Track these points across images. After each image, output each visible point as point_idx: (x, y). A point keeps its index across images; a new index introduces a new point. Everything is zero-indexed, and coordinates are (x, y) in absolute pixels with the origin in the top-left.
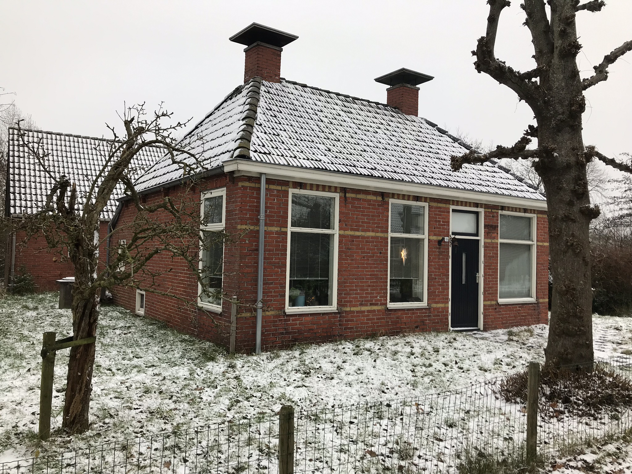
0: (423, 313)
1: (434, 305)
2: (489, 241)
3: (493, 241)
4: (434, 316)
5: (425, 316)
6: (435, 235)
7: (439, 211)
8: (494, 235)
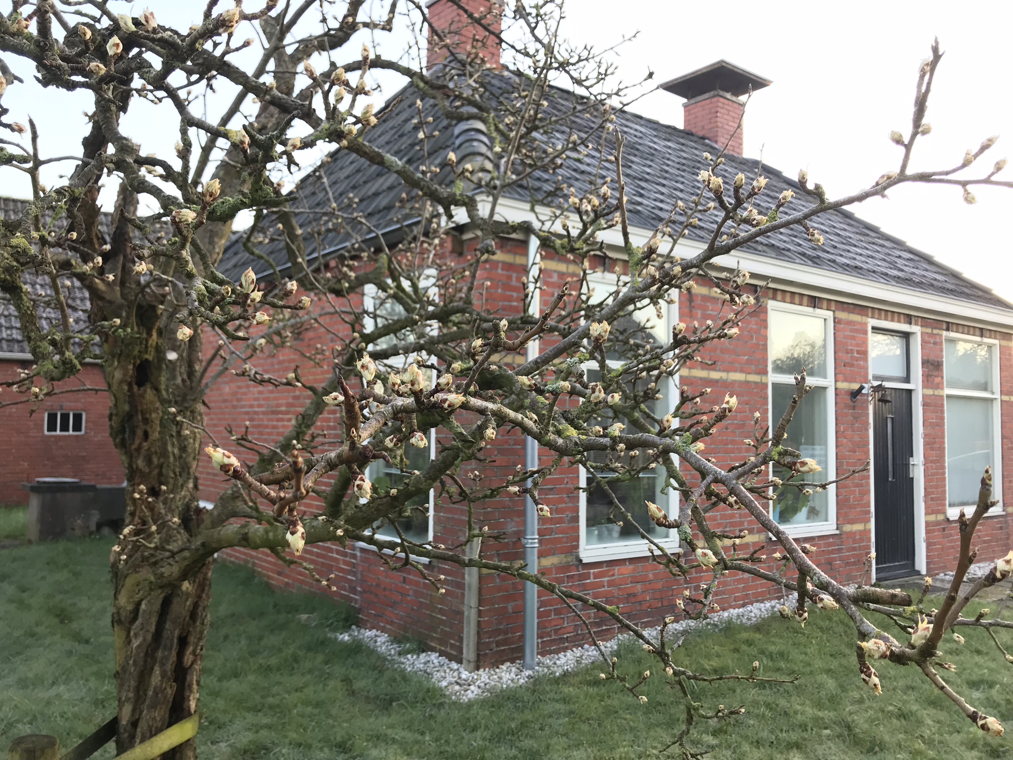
0: (830, 545)
1: (848, 528)
2: (930, 392)
3: (937, 392)
4: (849, 550)
5: (832, 552)
6: (845, 380)
7: (852, 330)
8: (937, 380)
